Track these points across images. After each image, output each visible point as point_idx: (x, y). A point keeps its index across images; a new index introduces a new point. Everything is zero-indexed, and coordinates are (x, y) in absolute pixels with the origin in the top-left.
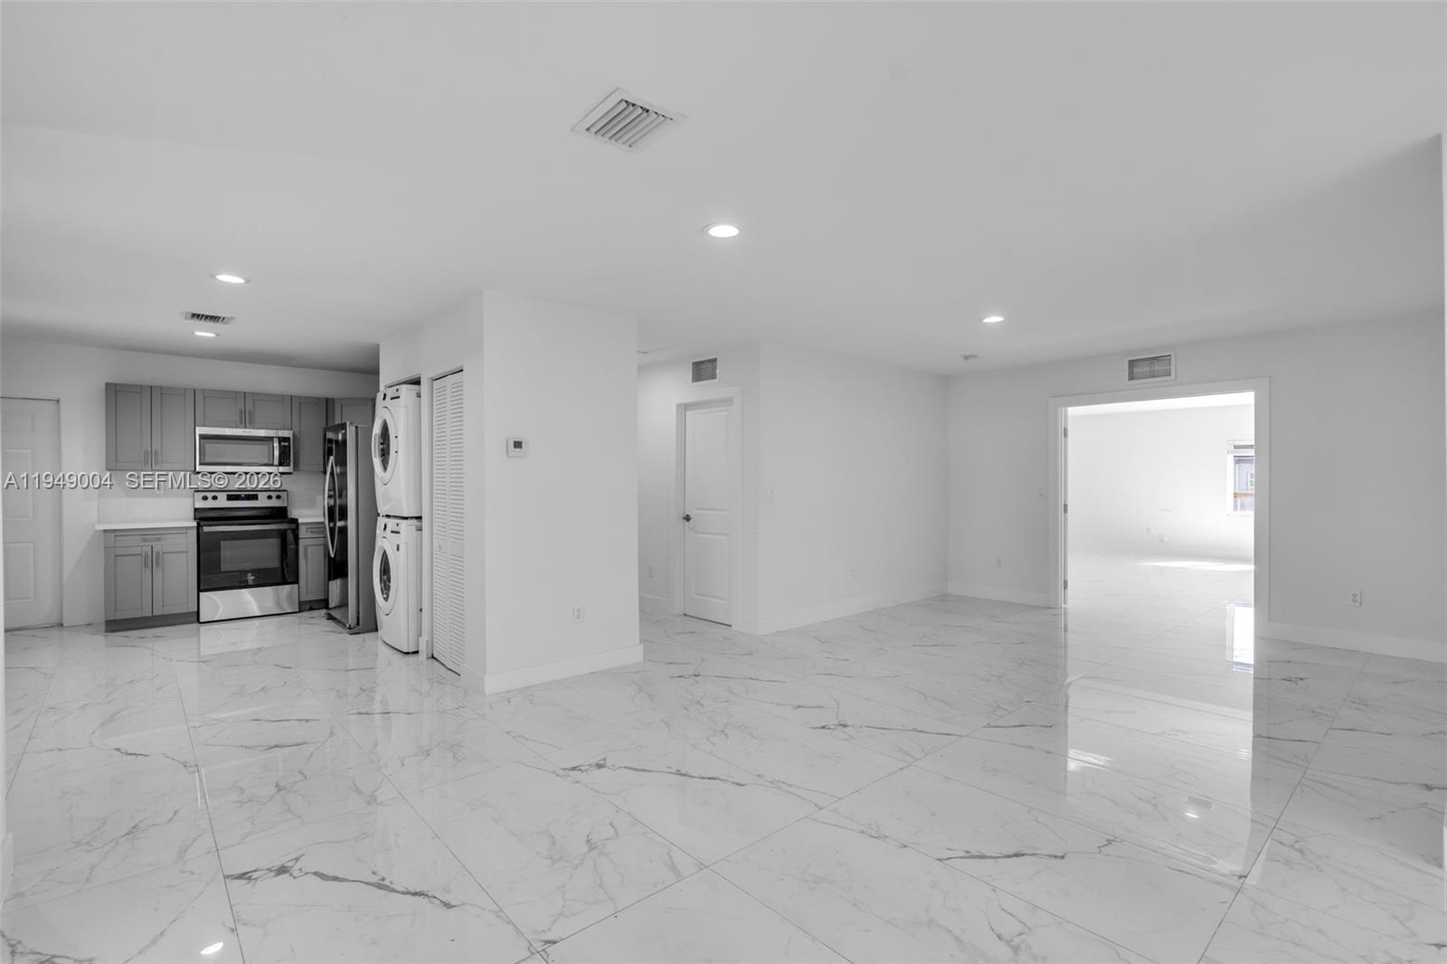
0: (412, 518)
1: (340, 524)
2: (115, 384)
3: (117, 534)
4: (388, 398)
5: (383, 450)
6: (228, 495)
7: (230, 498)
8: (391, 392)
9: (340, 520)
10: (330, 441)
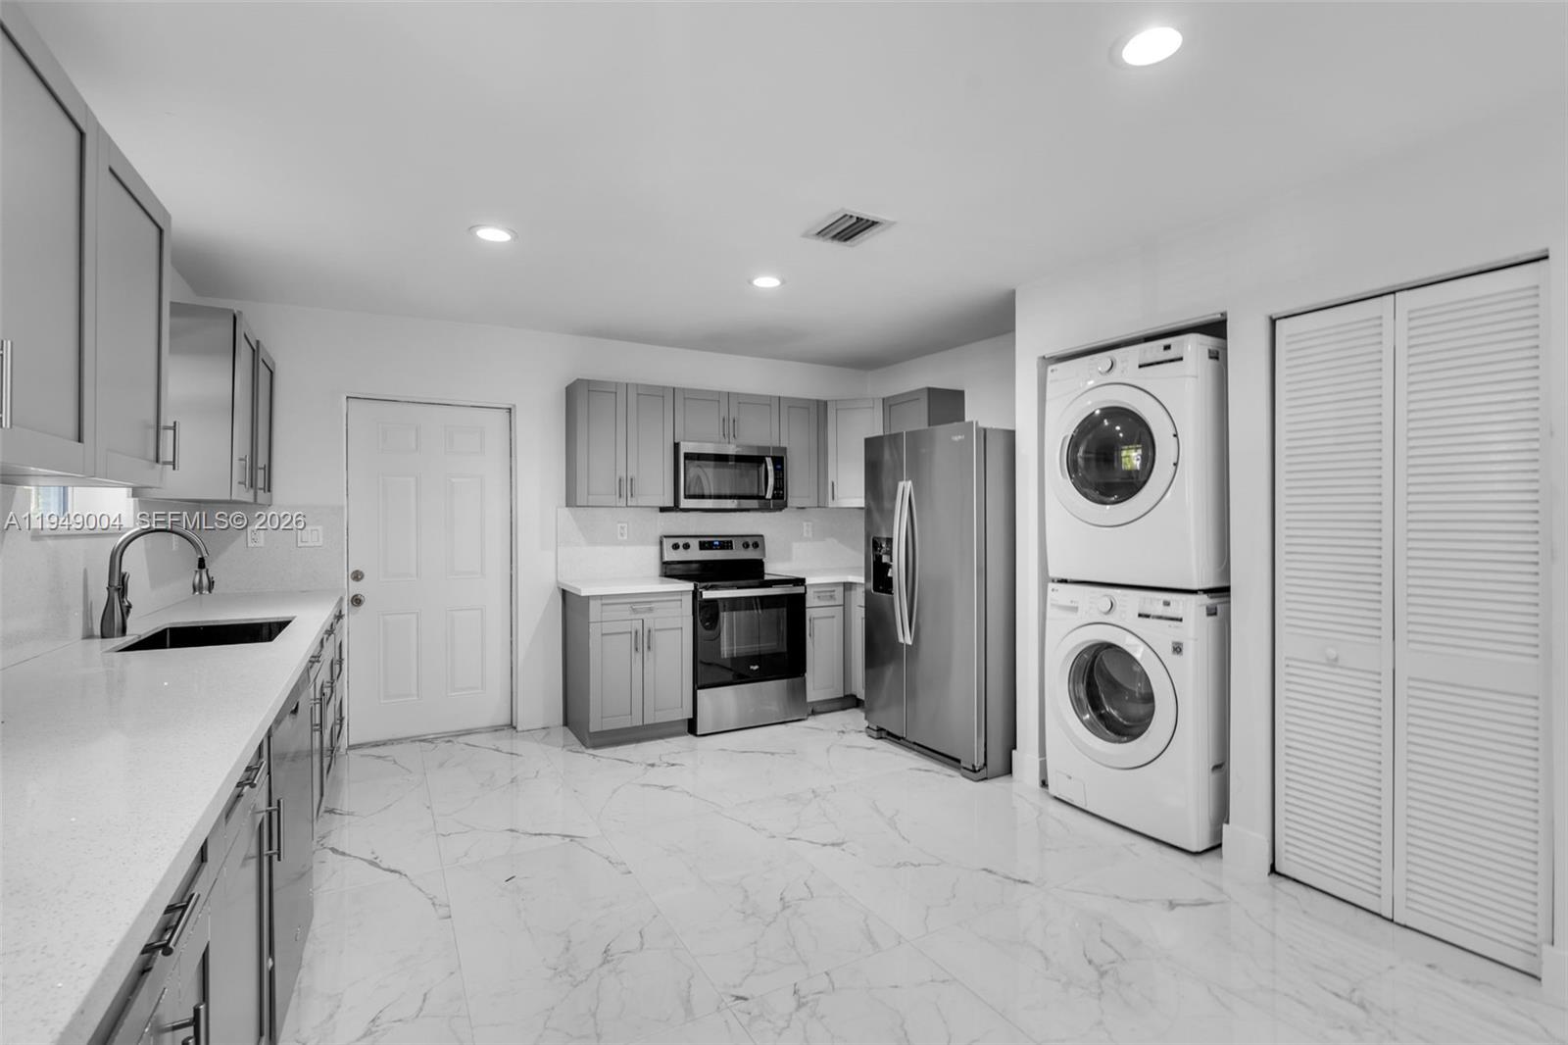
6: (700, 542)
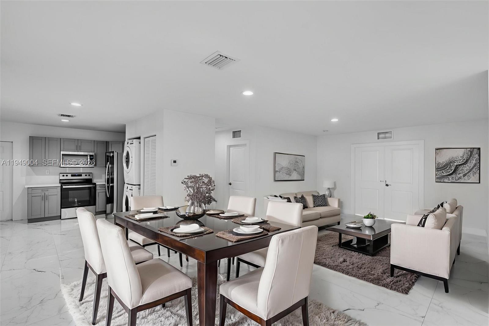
0: (137, 185)
1: (111, 185)
2: (33, 137)
3: (32, 189)
4: (129, 143)
5: (127, 161)
7: (72, 176)
8: (130, 141)
9: (111, 183)
10: (108, 156)
